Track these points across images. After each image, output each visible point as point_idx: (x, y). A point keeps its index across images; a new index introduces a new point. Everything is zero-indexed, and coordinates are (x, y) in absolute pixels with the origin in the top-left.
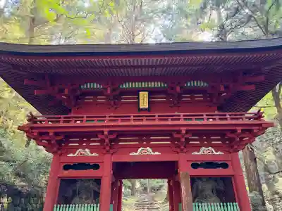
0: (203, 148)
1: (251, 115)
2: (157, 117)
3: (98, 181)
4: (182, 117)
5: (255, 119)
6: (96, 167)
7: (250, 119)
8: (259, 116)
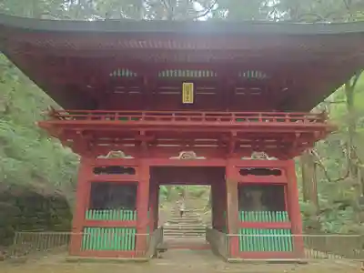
0: (255, 153)
1: (313, 117)
2: (203, 116)
3: (134, 187)
4: (233, 116)
5: (318, 121)
6: (131, 171)
7: (312, 120)
8: (322, 117)
